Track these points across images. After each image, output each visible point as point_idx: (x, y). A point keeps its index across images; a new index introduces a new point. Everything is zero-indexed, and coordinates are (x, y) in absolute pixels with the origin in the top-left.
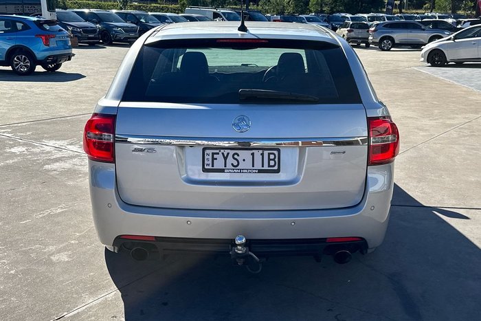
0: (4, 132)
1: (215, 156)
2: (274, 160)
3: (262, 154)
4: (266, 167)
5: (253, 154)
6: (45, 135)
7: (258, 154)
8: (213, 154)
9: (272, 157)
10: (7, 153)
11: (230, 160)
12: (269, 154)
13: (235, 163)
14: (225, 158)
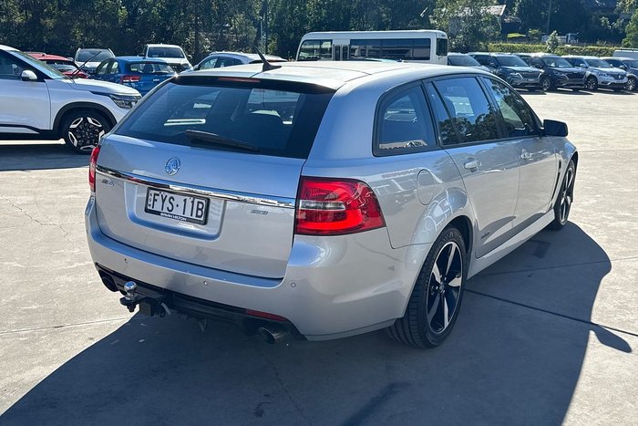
1: (156, 197)
2: (201, 210)
3: (193, 202)
4: (194, 217)
5: (185, 200)
7: (189, 200)
8: (155, 194)
9: (200, 206)
11: (167, 204)
12: (199, 202)
13: (170, 208)
14: (163, 201)
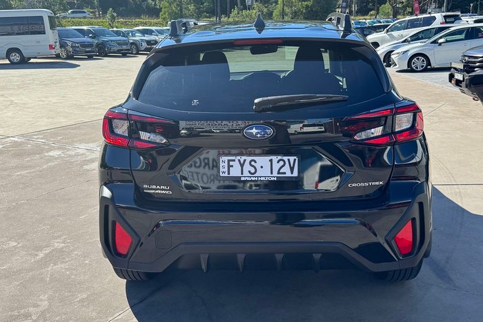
0: (37, 139)
6: (75, 139)
10: (46, 156)
